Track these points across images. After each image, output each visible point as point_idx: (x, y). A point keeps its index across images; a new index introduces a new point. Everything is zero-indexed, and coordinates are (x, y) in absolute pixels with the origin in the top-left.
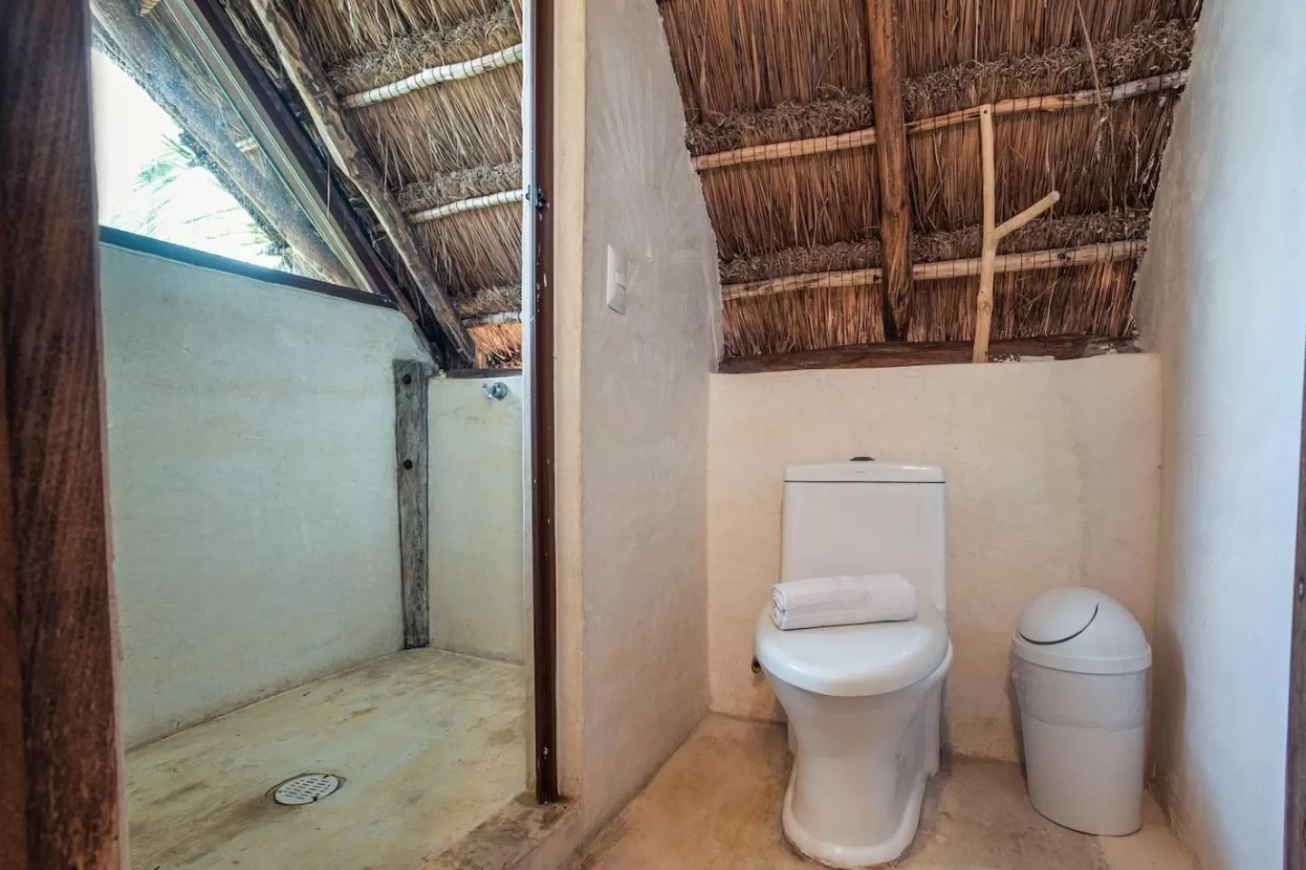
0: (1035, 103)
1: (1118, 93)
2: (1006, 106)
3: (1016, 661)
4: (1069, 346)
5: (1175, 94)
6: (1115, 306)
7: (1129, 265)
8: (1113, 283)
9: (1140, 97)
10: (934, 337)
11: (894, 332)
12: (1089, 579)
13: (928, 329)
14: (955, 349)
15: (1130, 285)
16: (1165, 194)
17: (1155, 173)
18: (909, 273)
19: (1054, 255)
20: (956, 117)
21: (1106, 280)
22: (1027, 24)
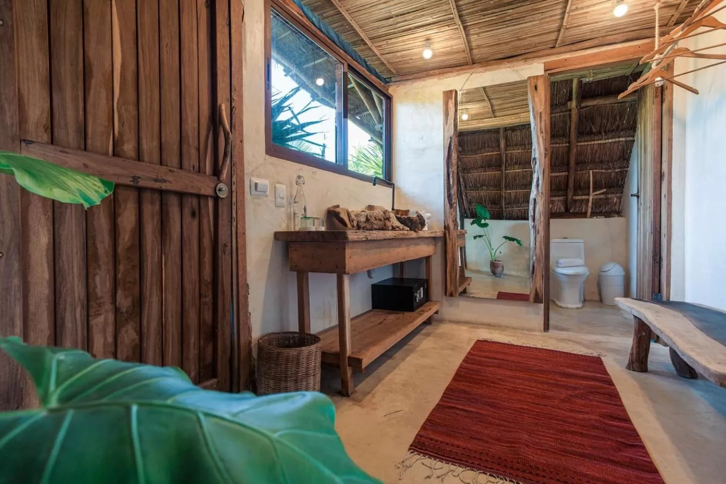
0: (601, 171)
1: (616, 170)
2: (595, 171)
3: (599, 276)
4: (608, 215)
5: (627, 171)
6: (617, 205)
7: (620, 198)
8: (617, 201)
9: (620, 171)
10: (576, 211)
11: (567, 210)
12: (613, 260)
13: (575, 209)
14: (583, 215)
15: (620, 202)
16: (625, 186)
17: (624, 183)
18: (572, 198)
19: (604, 195)
20: (584, 172)
21: (615, 200)
22: (599, 158)
